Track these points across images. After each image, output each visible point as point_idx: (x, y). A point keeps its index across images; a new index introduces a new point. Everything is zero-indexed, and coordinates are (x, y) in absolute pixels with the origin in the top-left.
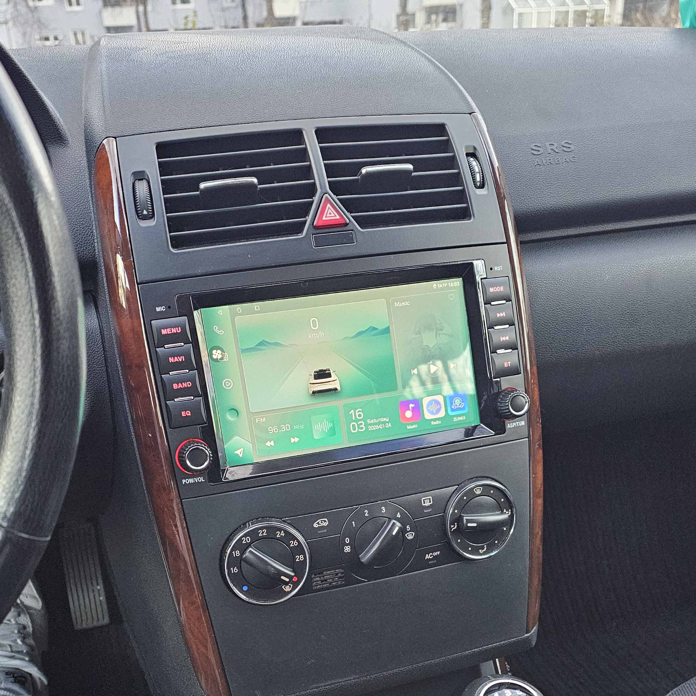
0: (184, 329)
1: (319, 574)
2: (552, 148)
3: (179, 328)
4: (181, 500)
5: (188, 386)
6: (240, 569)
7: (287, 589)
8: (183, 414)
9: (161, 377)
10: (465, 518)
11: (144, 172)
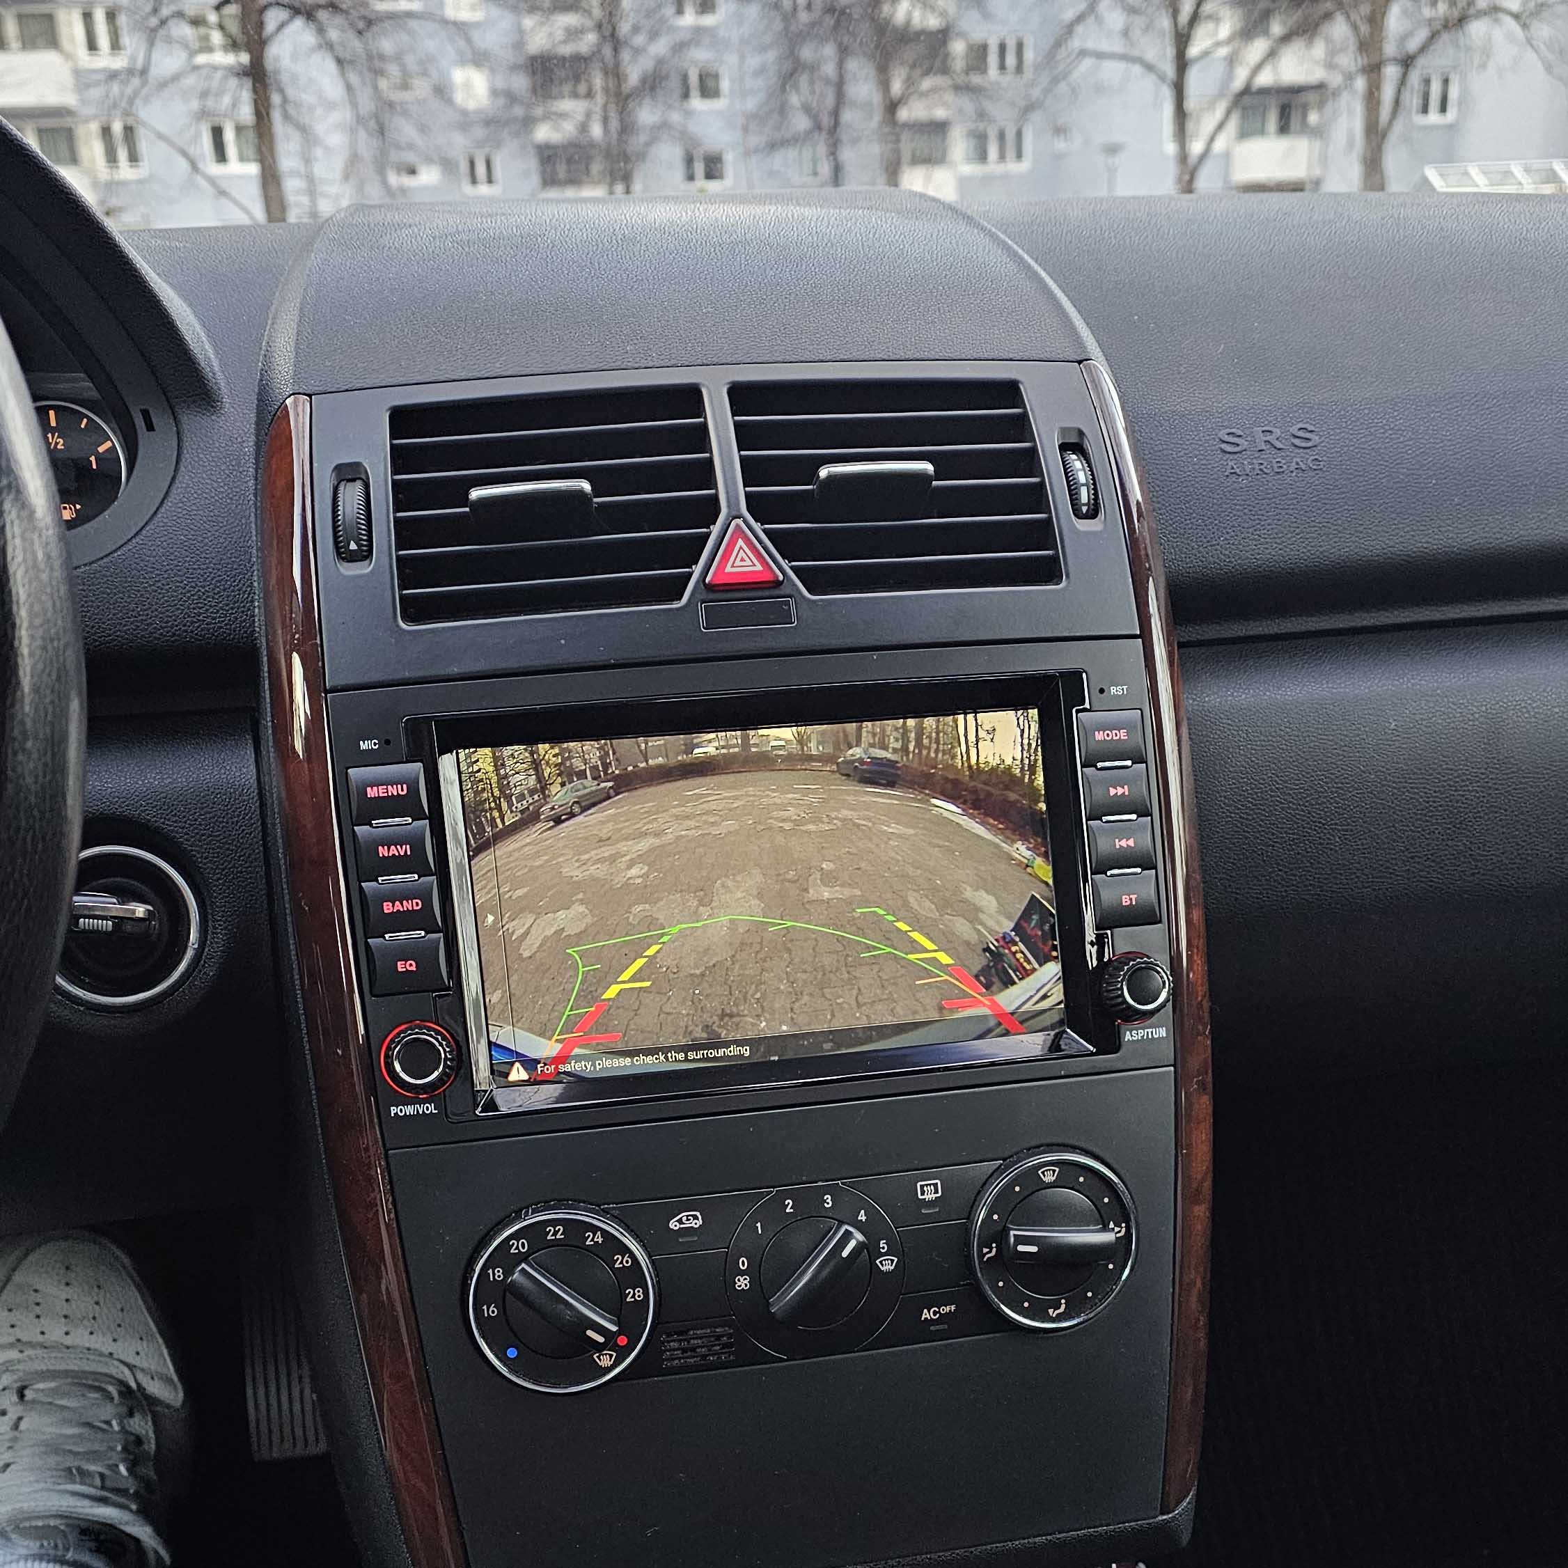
0: (413, 789)
1: (678, 1333)
2: (1267, 438)
3: (405, 786)
4: (386, 1151)
5: (415, 908)
6: (502, 1308)
7: (605, 1362)
8: (401, 967)
9: (361, 887)
10: (1012, 1233)
11: (357, 466)
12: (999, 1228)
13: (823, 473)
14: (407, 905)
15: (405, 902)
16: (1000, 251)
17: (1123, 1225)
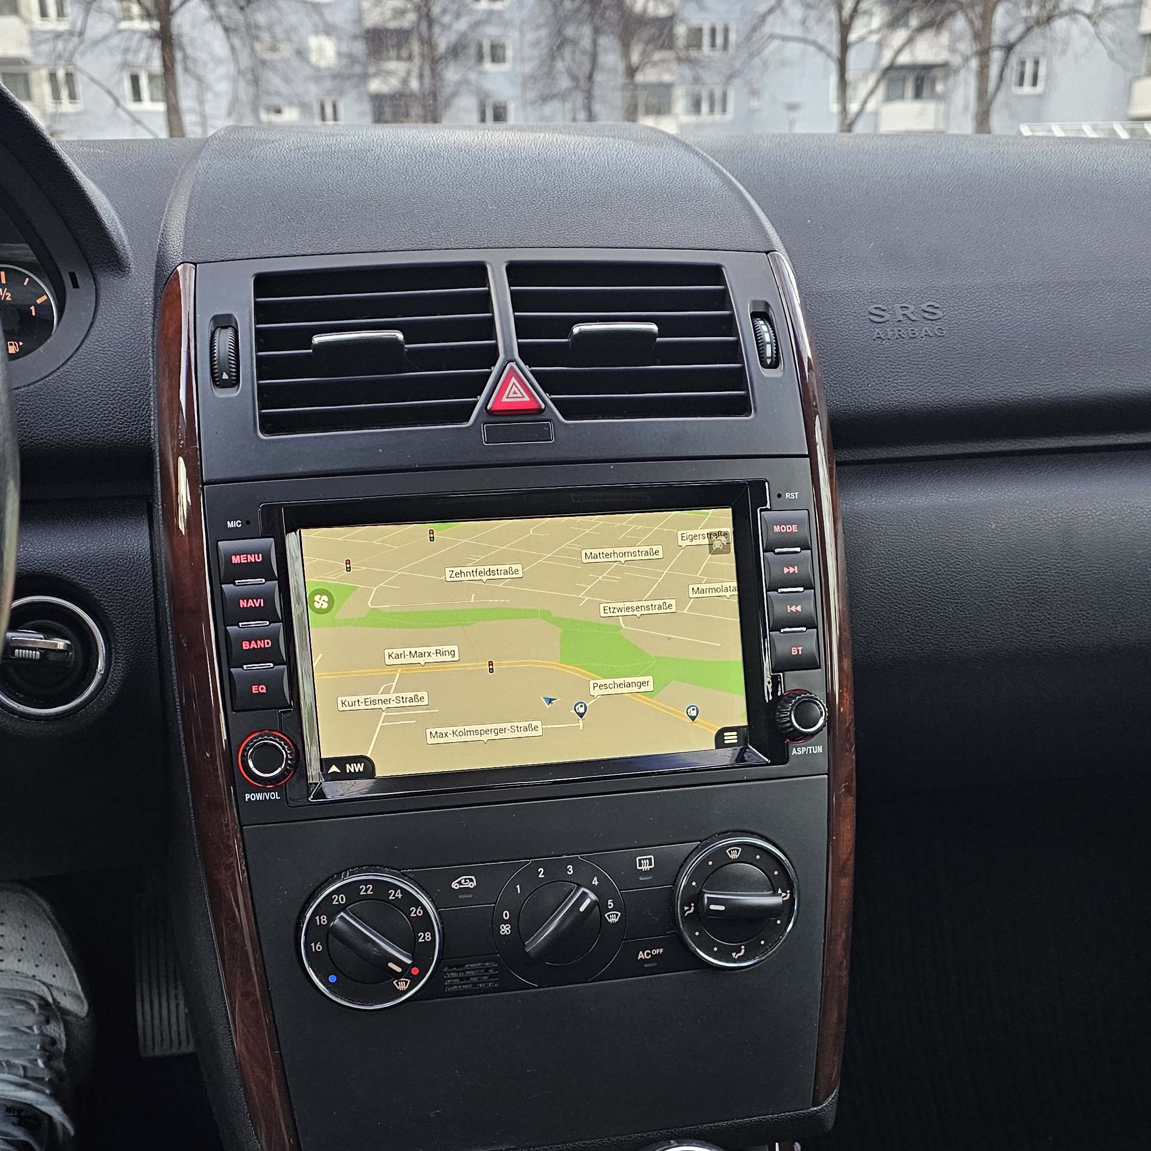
0: (266, 558)
1: (457, 966)
2: (905, 312)
3: (260, 555)
4: (241, 827)
5: (266, 646)
6: (325, 945)
7: (402, 986)
8: (254, 689)
9: (226, 630)
10: (706, 895)
11: (230, 316)
12: (698, 891)
13: (576, 330)
14: (261, 644)
15: (258, 641)
16: (709, 170)
17: (788, 891)
